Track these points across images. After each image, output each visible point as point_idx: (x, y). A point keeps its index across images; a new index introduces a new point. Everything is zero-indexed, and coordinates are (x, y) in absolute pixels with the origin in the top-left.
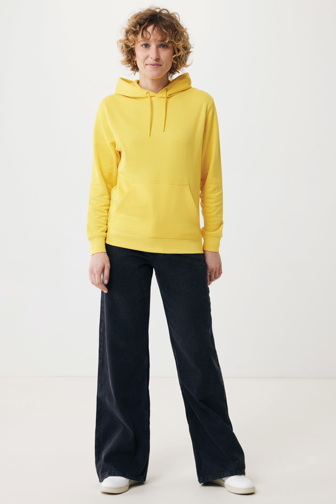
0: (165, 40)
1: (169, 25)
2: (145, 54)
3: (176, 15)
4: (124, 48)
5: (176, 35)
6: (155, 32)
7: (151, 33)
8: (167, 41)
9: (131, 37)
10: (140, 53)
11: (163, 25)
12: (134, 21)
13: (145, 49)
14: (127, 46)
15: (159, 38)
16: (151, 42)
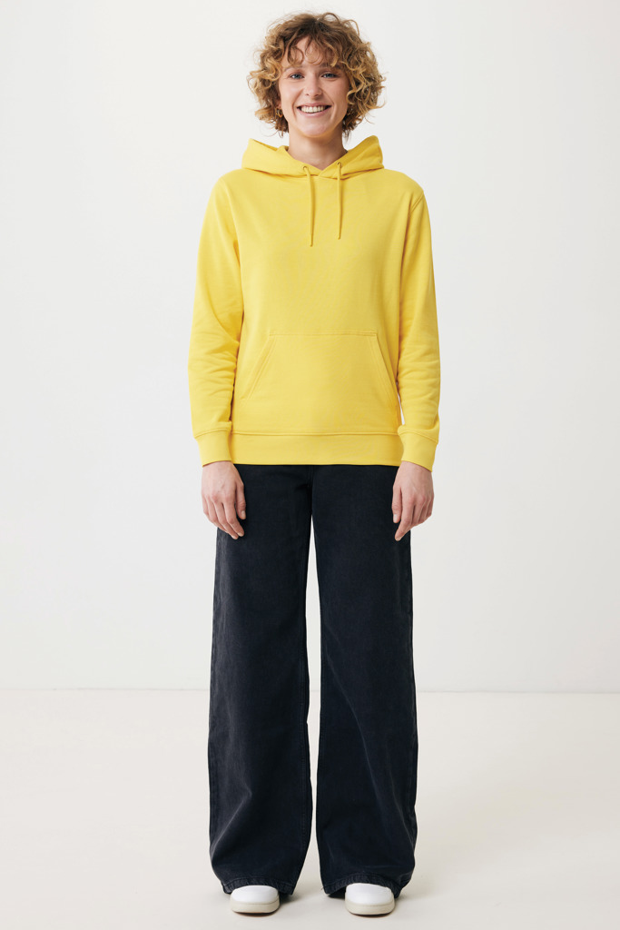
0: (331, 61)
1: (337, 36)
2: (295, 90)
3: (352, 23)
4: (259, 84)
5: (350, 55)
6: (311, 49)
7: (303, 51)
8: (333, 65)
9: (270, 63)
10: (287, 89)
11: (325, 35)
12: (275, 34)
13: (296, 80)
14: (264, 82)
15: (318, 58)
16: (306, 67)
